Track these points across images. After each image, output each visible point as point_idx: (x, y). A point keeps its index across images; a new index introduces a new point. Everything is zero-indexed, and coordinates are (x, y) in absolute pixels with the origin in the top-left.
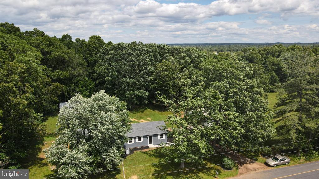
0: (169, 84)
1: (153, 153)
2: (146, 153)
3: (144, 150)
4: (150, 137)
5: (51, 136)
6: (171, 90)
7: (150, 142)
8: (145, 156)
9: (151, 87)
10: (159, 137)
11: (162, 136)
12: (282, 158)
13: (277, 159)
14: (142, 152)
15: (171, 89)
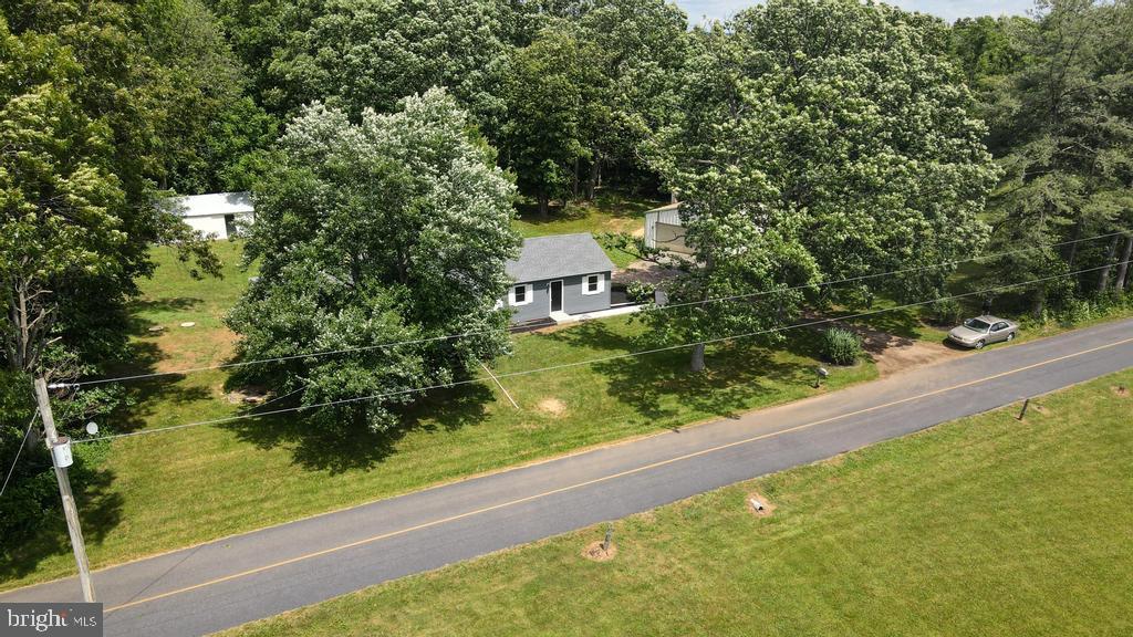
0: (566, 119)
1: (579, 337)
2: (555, 337)
3: (544, 331)
4: (556, 286)
5: (165, 309)
6: (576, 142)
7: (556, 305)
8: (554, 346)
9: (502, 132)
10: (585, 285)
11: (593, 281)
12: (997, 320)
13: (984, 326)
14: (540, 334)
15: (575, 137)
